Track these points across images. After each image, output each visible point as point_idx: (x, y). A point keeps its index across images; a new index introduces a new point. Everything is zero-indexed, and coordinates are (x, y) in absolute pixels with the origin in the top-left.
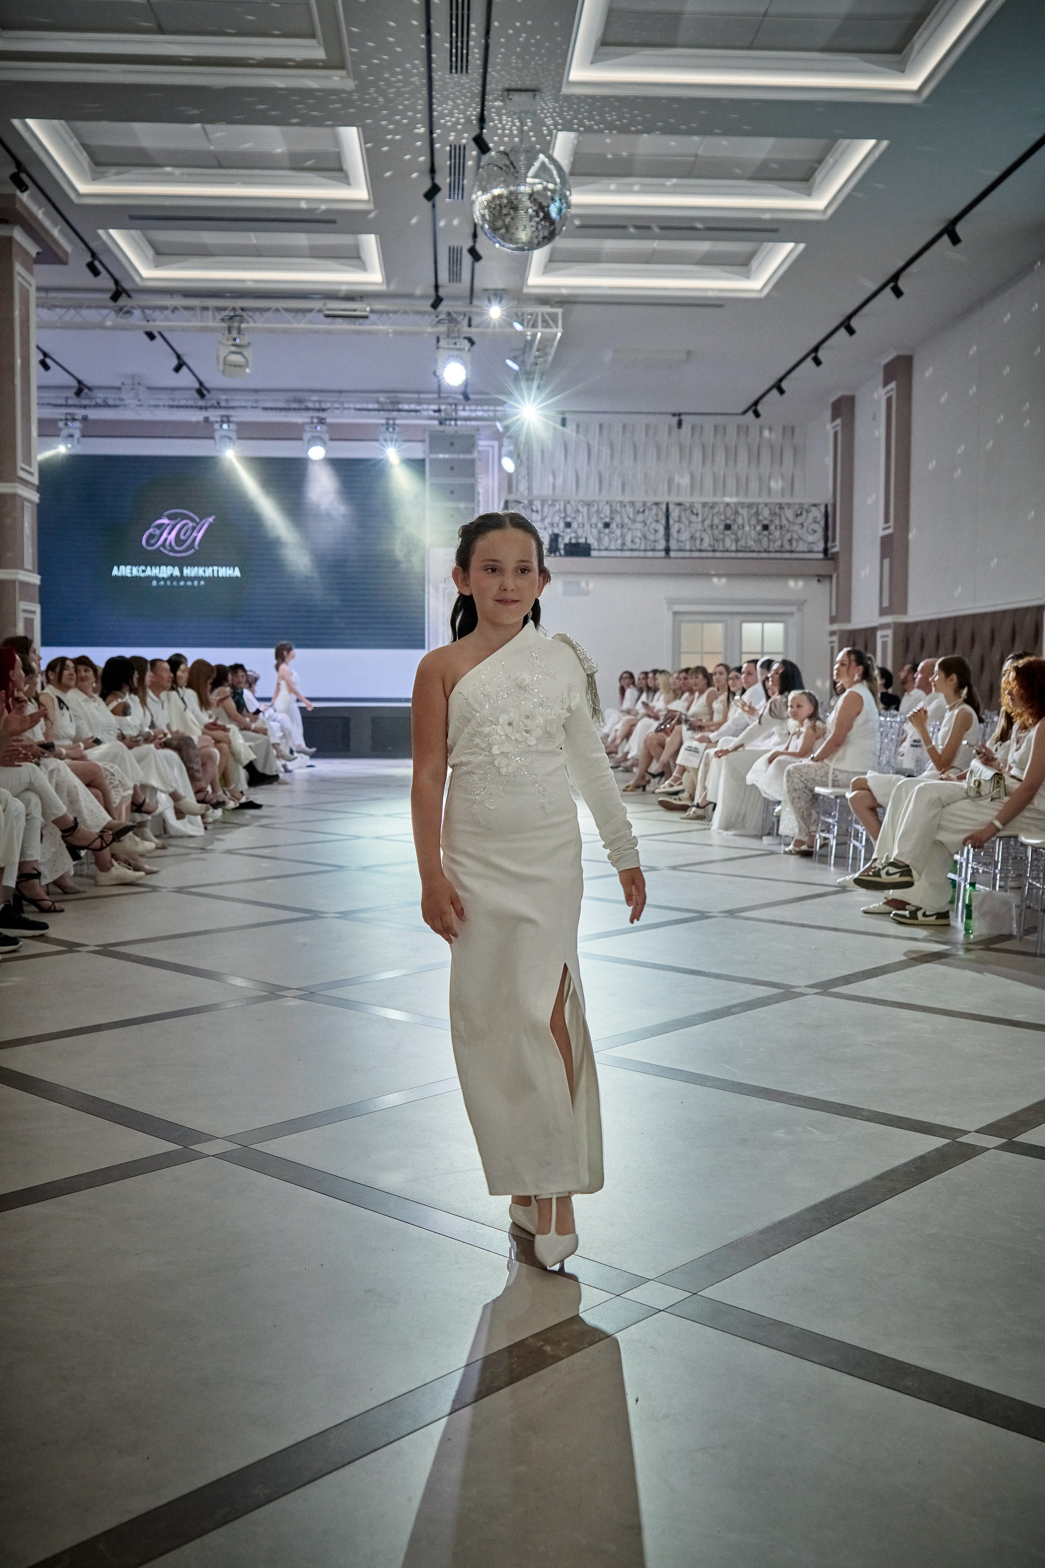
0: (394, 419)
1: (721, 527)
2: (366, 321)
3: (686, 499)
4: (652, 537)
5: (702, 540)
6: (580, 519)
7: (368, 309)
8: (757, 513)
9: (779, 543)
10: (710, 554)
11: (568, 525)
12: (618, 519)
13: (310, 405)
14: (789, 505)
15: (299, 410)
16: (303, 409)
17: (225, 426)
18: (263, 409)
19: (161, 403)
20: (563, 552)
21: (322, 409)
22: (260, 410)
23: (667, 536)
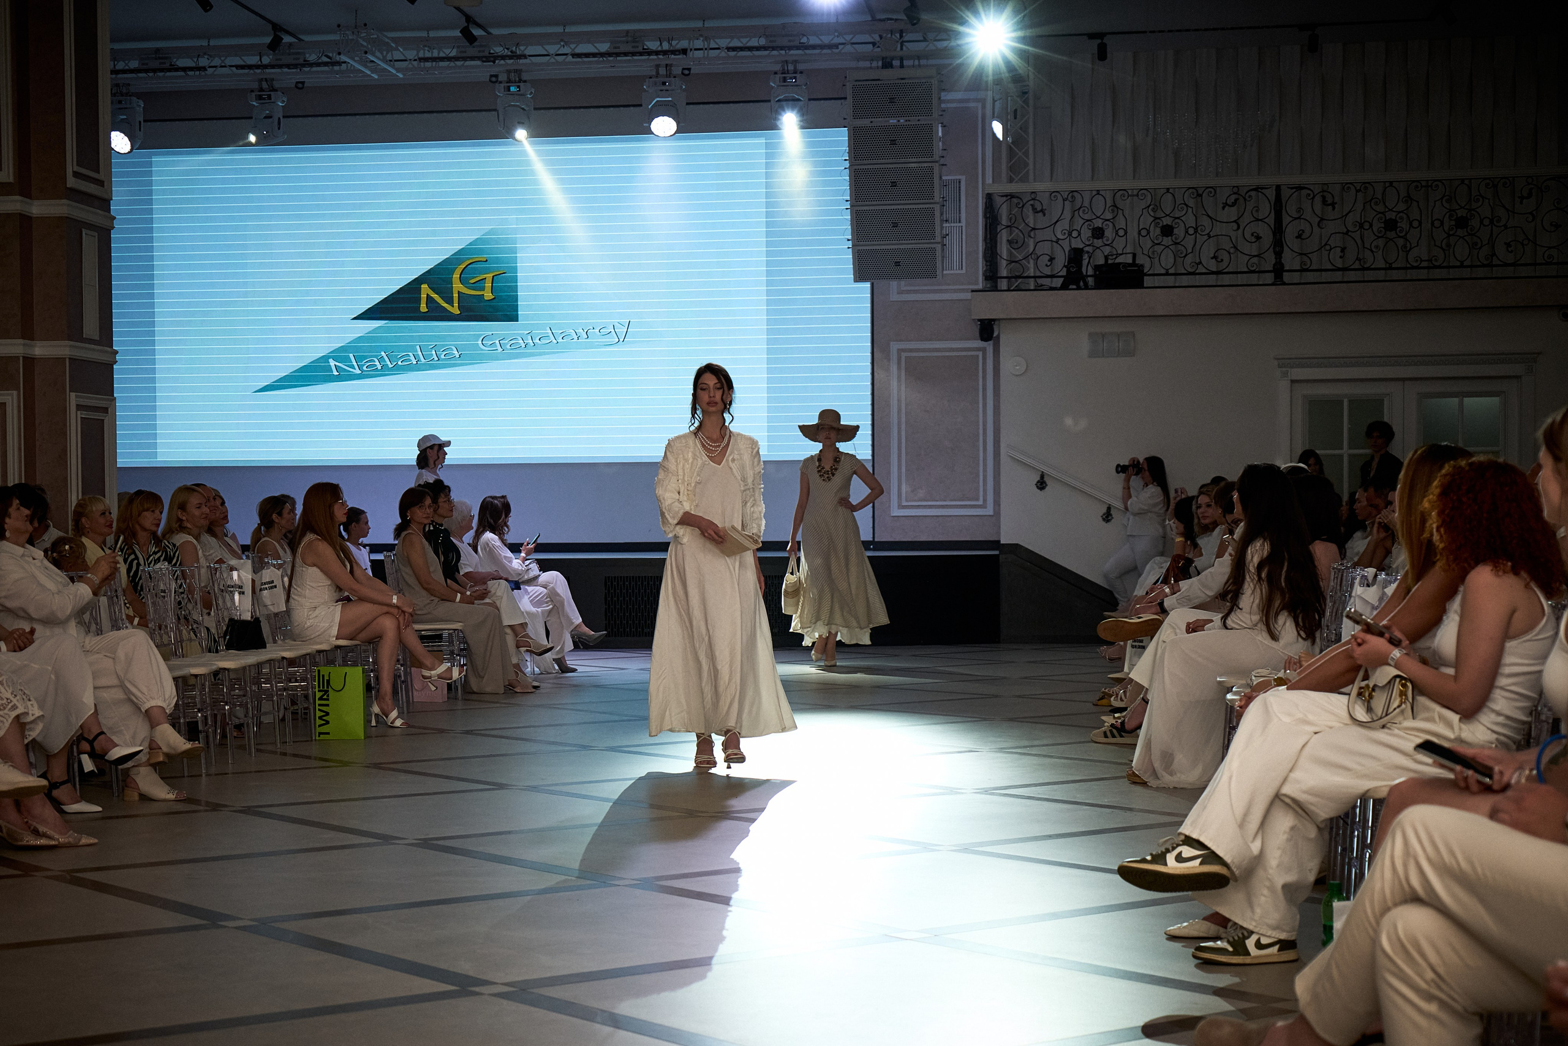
0: (795, 62)
1: (1378, 226)
3: (1310, 178)
4: (1250, 249)
5: (1342, 250)
6: (1121, 223)
8: (1445, 197)
9: (1484, 250)
10: (1359, 275)
11: (1098, 233)
12: (1188, 219)
13: (653, 45)
15: (633, 54)
16: (641, 54)
17: (512, 89)
18: (574, 55)
19: (411, 54)
20: (1091, 281)
21: (674, 52)
22: (570, 58)
23: (1278, 245)
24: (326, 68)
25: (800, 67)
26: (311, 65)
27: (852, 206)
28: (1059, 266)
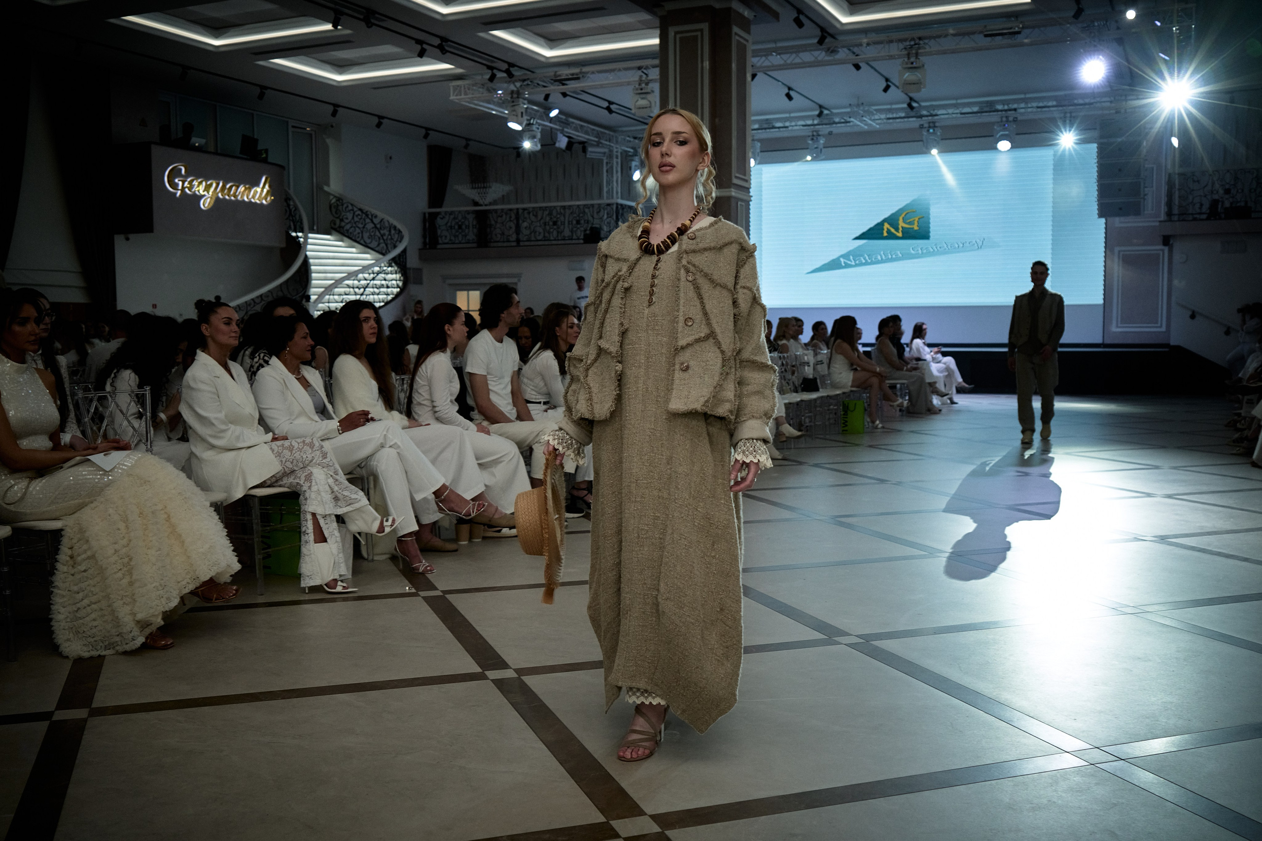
0: (1071, 112)
2: (1019, 35)
6: (1239, 185)
7: (1021, 25)
11: (1227, 191)
15: (990, 112)
16: (994, 111)
17: (931, 131)
18: (962, 114)
19: (883, 116)
20: (1223, 216)
21: (1010, 110)
22: (959, 115)
24: (843, 125)
25: (1073, 114)
26: (836, 123)
27: (1098, 181)
28: (1205, 209)
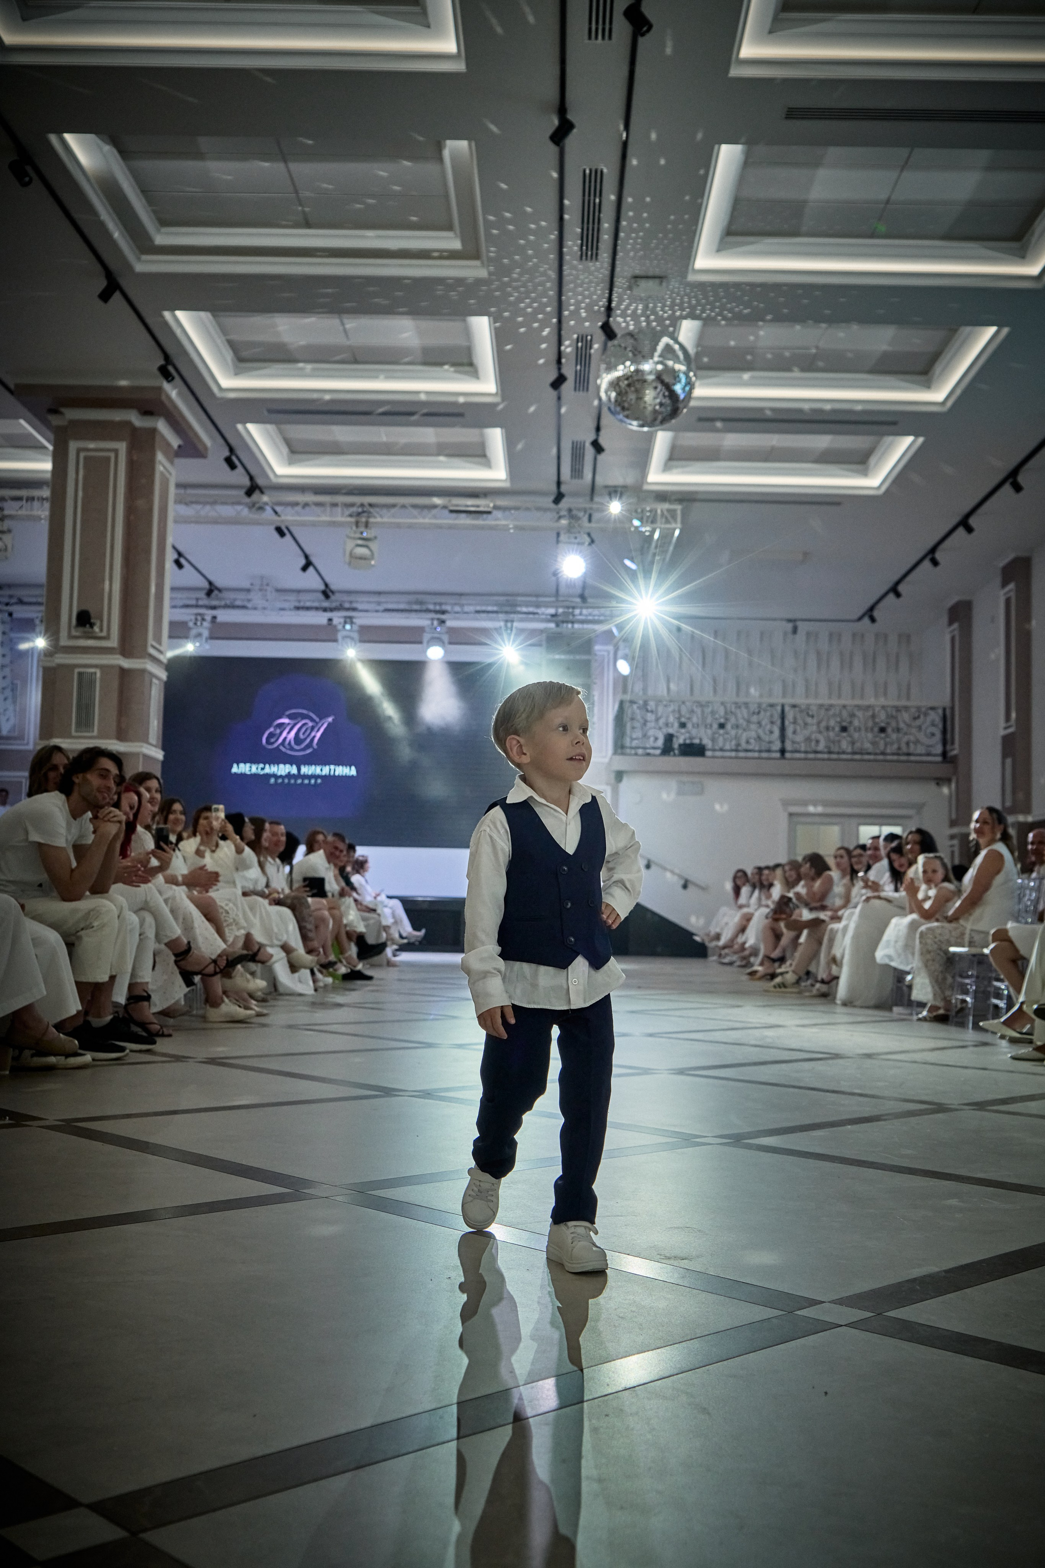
0: (512, 622)
1: (837, 729)
2: (490, 516)
3: (801, 701)
4: (767, 738)
5: (817, 742)
6: (695, 720)
7: (492, 505)
8: (873, 716)
9: (895, 746)
10: (826, 756)
11: (683, 725)
12: (733, 720)
13: (431, 607)
14: (906, 708)
15: (421, 610)
16: (424, 611)
17: (348, 626)
18: (386, 610)
20: (677, 752)
22: (381, 612)
23: (783, 737)
28: (660, 743)
